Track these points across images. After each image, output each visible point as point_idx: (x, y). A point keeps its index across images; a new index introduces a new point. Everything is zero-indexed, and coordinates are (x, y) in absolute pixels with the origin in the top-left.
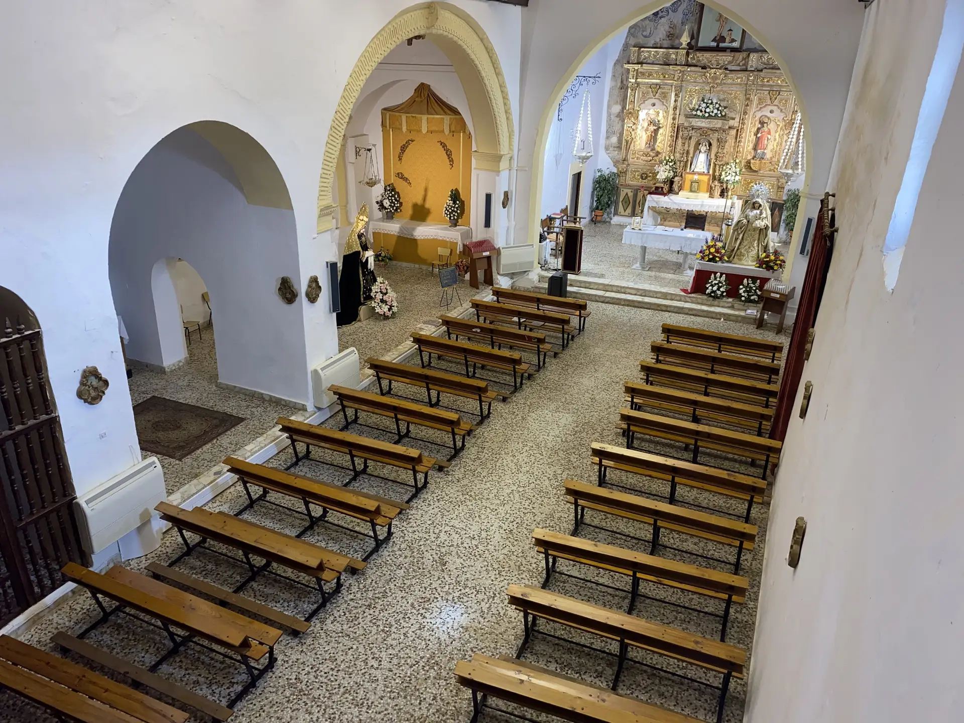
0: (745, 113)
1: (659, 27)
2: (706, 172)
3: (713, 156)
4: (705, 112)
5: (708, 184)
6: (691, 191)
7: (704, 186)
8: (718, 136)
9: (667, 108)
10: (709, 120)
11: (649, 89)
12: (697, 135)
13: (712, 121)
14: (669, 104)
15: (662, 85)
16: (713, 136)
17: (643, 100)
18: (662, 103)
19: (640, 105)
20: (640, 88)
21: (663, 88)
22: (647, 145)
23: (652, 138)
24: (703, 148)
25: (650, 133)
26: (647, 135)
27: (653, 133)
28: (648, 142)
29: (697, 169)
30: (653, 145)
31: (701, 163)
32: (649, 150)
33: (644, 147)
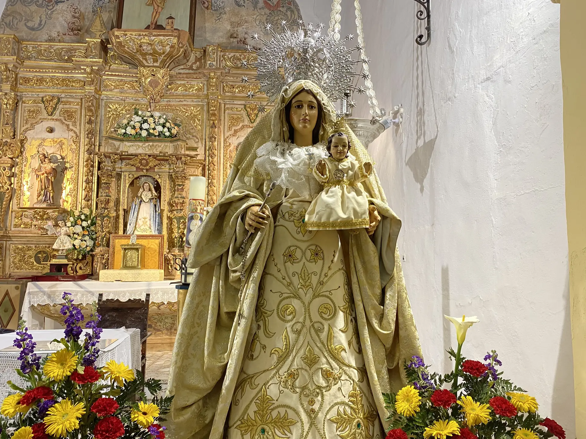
0: (212, 138)
1: (54, 16)
2: (154, 232)
3: (165, 206)
4: (141, 129)
5: (161, 253)
6: (126, 267)
7: (153, 258)
8: (170, 169)
9: (77, 135)
10: (150, 143)
11: (41, 105)
12: (131, 170)
13: (156, 145)
14: (78, 127)
15: (64, 98)
16: (160, 170)
17: (29, 124)
18: (66, 128)
19: (25, 131)
20: (23, 102)
21: (66, 103)
22: (39, 197)
23: (50, 187)
24: (144, 193)
25: (46, 175)
26: (40, 179)
27: (52, 175)
28: (42, 193)
29: (138, 231)
30: (52, 197)
31: (144, 220)
32: (44, 205)
33: (36, 201)
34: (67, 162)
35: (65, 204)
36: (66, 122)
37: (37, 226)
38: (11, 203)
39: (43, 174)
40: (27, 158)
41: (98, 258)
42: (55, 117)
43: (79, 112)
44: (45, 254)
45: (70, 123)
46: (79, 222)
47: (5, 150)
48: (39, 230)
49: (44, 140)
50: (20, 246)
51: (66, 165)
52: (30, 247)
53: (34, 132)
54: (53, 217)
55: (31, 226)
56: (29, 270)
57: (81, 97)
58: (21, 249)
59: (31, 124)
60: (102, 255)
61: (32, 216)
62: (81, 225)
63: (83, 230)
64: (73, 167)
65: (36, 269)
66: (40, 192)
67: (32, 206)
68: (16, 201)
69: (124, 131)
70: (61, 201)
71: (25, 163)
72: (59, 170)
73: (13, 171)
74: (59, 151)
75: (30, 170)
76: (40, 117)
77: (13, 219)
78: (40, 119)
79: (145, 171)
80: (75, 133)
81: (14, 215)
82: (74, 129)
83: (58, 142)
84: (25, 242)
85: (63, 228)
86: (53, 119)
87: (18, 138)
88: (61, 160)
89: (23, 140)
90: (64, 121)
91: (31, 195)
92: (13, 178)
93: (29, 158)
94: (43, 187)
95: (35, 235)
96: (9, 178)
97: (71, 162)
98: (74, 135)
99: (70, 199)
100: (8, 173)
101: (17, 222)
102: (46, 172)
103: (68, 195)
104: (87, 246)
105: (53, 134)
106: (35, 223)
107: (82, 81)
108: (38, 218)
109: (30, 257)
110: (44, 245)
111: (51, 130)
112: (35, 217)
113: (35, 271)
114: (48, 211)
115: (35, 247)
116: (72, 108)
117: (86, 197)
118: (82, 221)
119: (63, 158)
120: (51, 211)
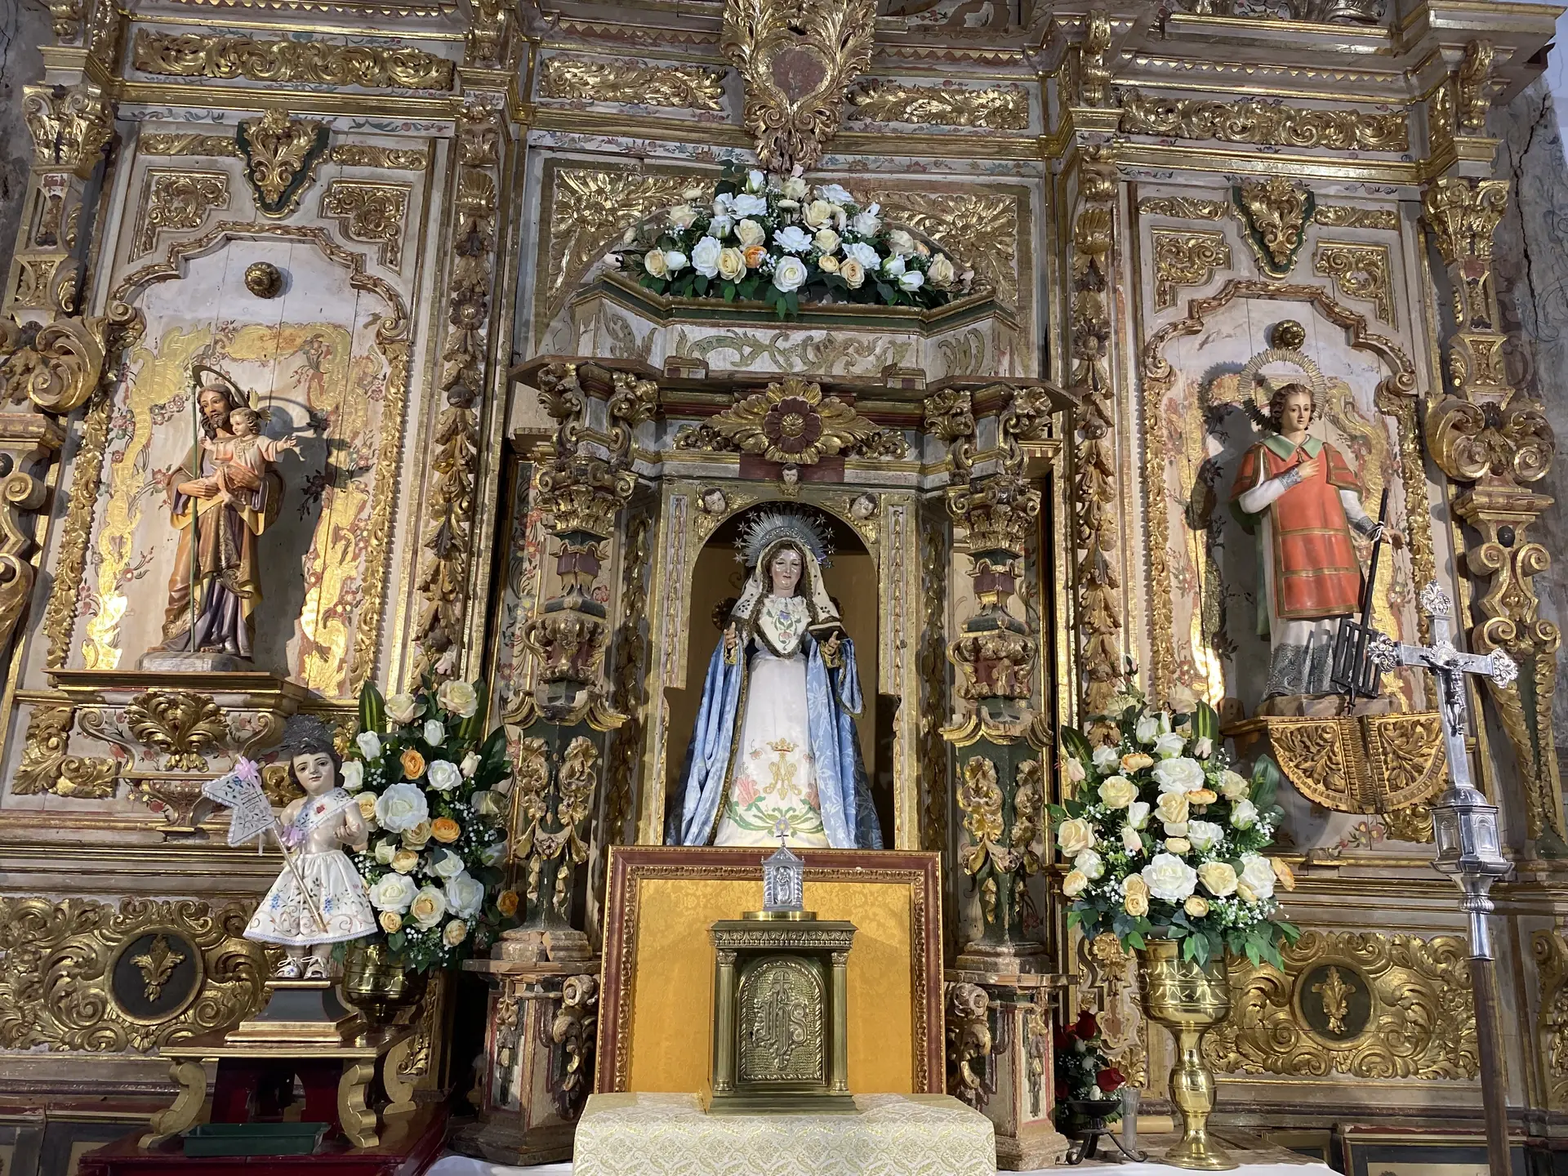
0: (1085, 338)
2: (843, 834)
3: (901, 677)
6: (743, 1089)
8: (923, 471)
9: (399, 307)
10: (813, 333)
11: (231, 160)
12: (715, 469)
13: (847, 344)
14: (409, 271)
15: (347, 133)
16: (873, 476)
17: (163, 248)
18: (342, 275)
19: (139, 284)
20: (144, 145)
21: (354, 156)
22: (177, 617)
23: (245, 565)
24: (775, 604)
25: (224, 497)
26: (190, 519)
27: (257, 500)
28: (197, 593)
29: (744, 824)
30: (250, 619)
31: (775, 756)
32: (202, 665)
33: (157, 640)
34: (342, 445)
35: (313, 662)
36: (350, 247)
37: (145, 787)
38: (19, 652)
39: (212, 491)
40: (130, 418)
41: (520, 1002)
42: (291, 222)
43: (418, 199)
44: (176, 952)
45: (371, 252)
46: (412, 762)
47: (19, 370)
48: (158, 808)
49: (229, 331)
50: (37, 905)
51: (332, 460)
52: (95, 907)
53: (180, 292)
54: (245, 734)
55: (115, 784)
56: (74, 1047)
57: (433, 132)
58: (40, 923)
59: (173, 252)
60: (551, 984)
61: (124, 727)
62: (423, 783)
63: (433, 814)
64: (367, 469)
65: (115, 1045)
66: (186, 591)
67: (131, 669)
68: (48, 644)
69: (677, 259)
70: (292, 648)
71: (117, 445)
72: (296, 482)
73: (50, 479)
74: (304, 386)
75: (144, 478)
76: (223, 216)
77: (18, 744)
78: (222, 225)
79: (791, 475)
80: (393, 296)
81: (28, 722)
82: (389, 278)
83: (299, 341)
84: (69, 880)
85: (320, 801)
86: (286, 230)
87: (99, 313)
88: (310, 434)
89: (123, 326)
90: (339, 240)
91: (131, 611)
92: (42, 521)
93: (143, 418)
94: (207, 565)
95: (134, 838)
96: (26, 513)
97: (358, 442)
98: (387, 312)
99: (338, 640)
100: (19, 485)
101: (36, 762)
102: (229, 481)
103: (329, 614)
104: (448, 917)
105: (278, 301)
106: (137, 765)
107: (441, 63)
108: (160, 737)
109: (89, 969)
110: (173, 899)
111: (270, 284)
112: (140, 734)
113: (104, 1057)
114: (219, 699)
115: (124, 908)
116: (381, 180)
117: (432, 628)
118: (431, 754)
119: (318, 423)
120: (237, 698)
